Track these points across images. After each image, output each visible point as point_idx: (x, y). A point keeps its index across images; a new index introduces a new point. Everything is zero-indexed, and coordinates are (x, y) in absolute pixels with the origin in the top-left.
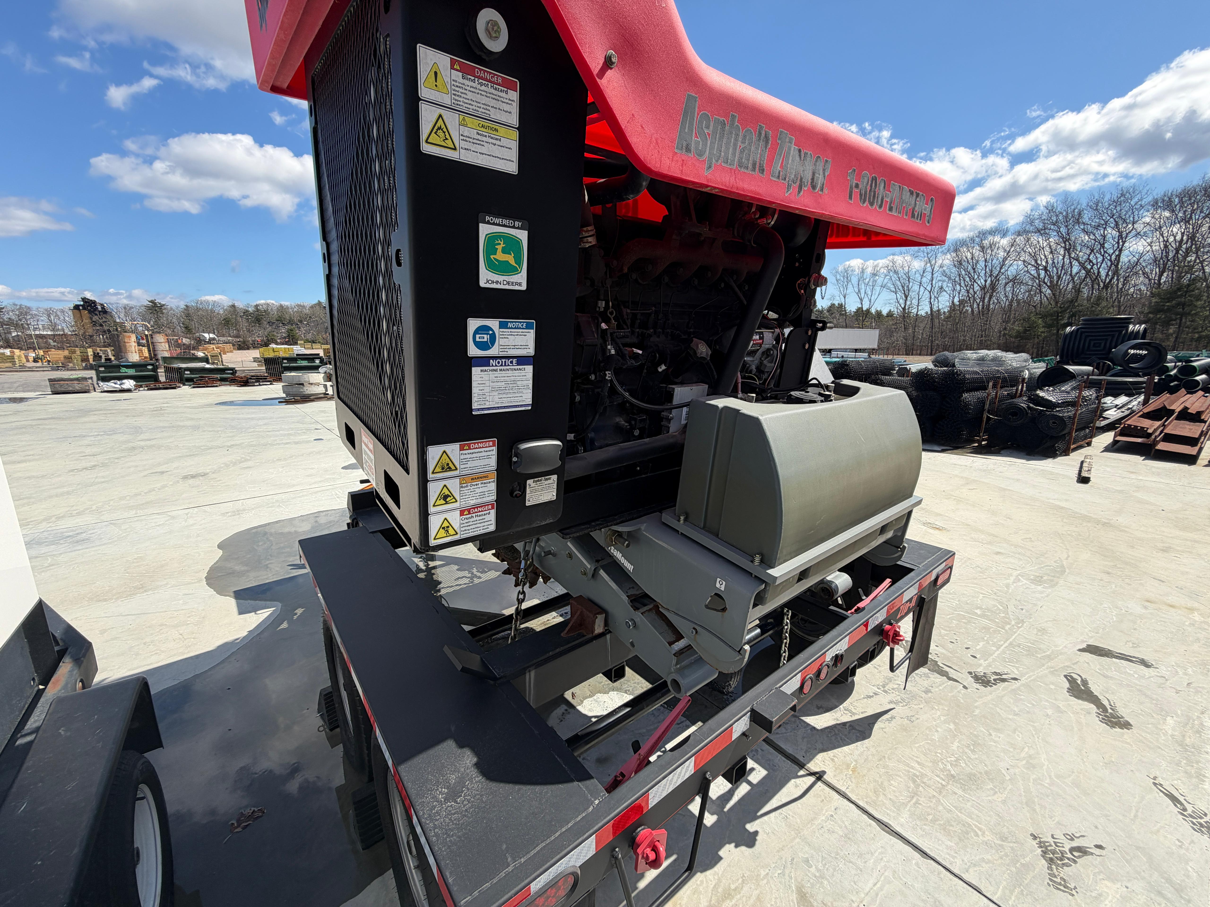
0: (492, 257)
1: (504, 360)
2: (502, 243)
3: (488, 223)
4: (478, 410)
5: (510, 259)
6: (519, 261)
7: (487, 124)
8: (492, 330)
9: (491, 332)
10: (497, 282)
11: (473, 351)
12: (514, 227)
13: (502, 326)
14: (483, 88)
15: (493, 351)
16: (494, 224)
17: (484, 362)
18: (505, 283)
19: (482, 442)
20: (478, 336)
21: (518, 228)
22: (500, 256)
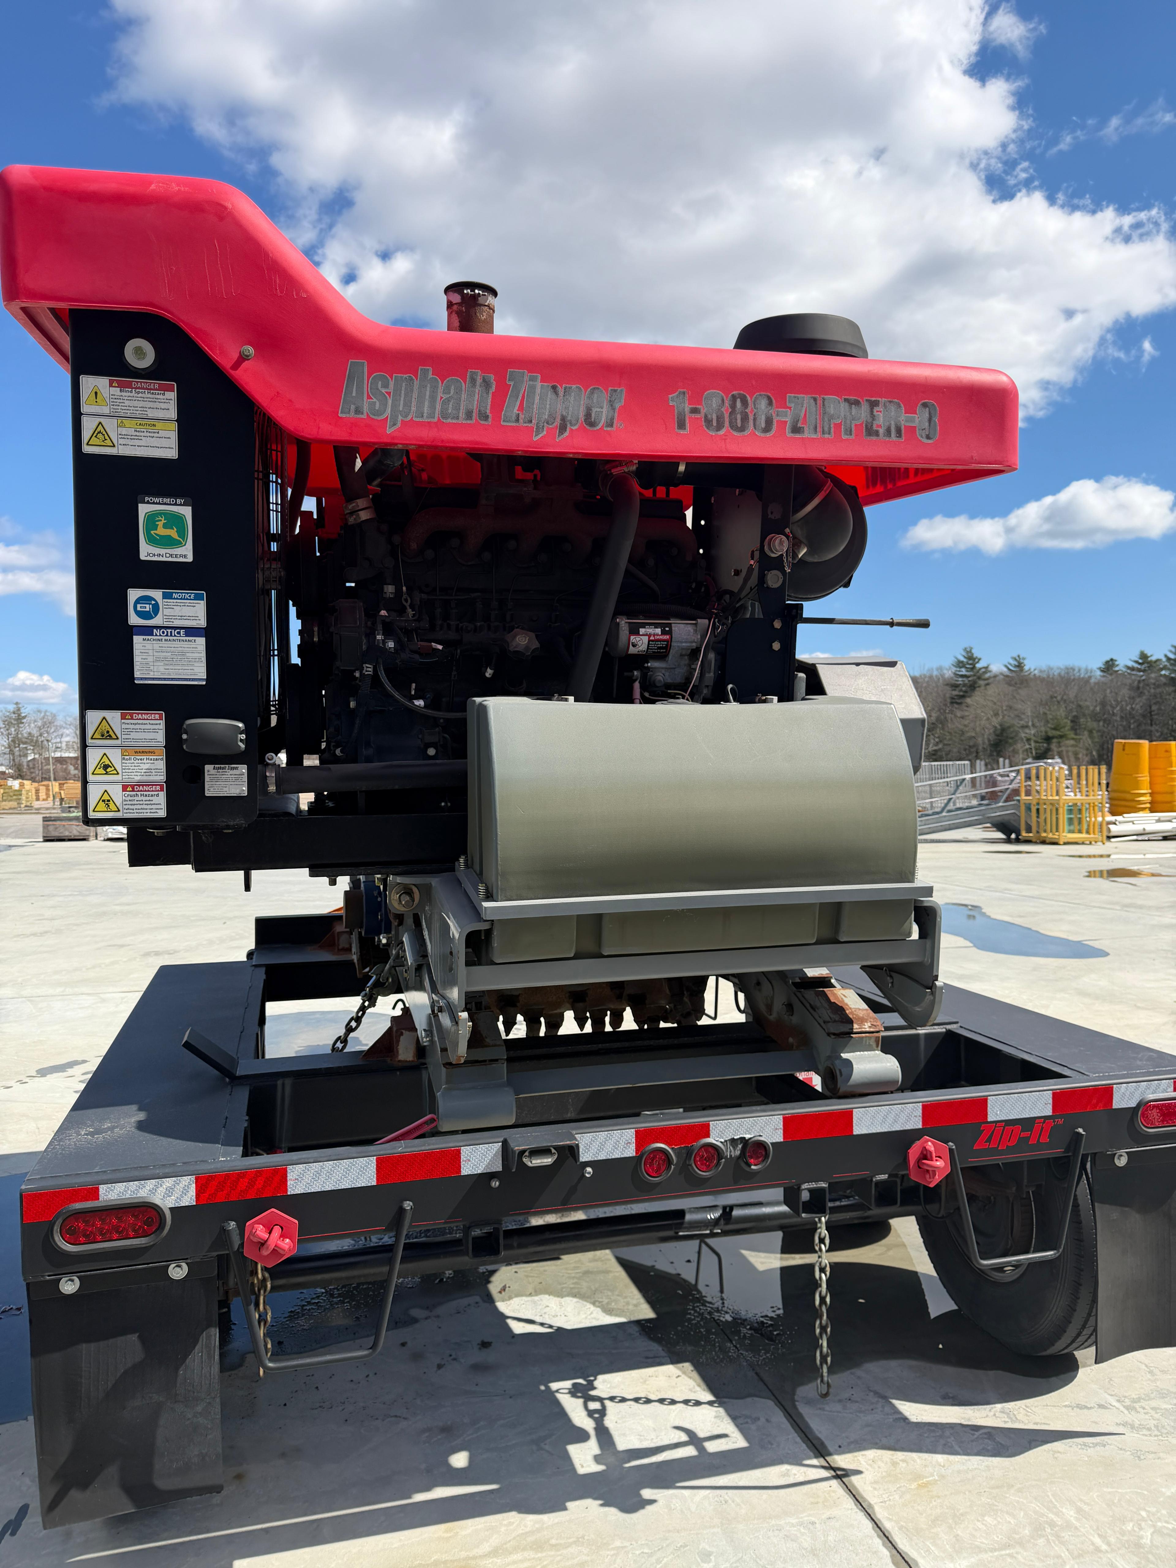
0: (152, 532)
1: (169, 631)
2: (163, 519)
3: (148, 502)
4: (142, 679)
5: (173, 533)
6: (182, 533)
7: (144, 422)
8: (155, 600)
9: (153, 602)
10: (159, 555)
11: (134, 619)
12: (176, 504)
13: (165, 596)
14: (140, 395)
15: (157, 621)
16: (154, 503)
17: (147, 631)
18: (168, 555)
19: (148, 714)
20: (139, 606)
21: (180, 505)
22: (161, 531)
